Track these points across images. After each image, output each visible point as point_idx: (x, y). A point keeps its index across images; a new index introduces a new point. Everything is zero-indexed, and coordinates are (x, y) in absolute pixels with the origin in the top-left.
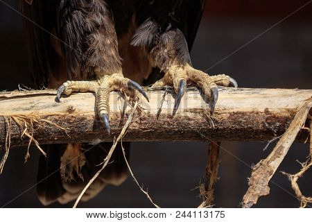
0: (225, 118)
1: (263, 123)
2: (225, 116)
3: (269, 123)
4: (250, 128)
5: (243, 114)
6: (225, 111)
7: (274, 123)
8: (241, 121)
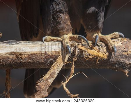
0: (26, 57)
1: (44, 59)
2: (26, 56)
3: (47, 59)
4: (38, 61)
5: (35, 54)
6: (26, 53)
7: (49, 59)
8: (34, 58)
